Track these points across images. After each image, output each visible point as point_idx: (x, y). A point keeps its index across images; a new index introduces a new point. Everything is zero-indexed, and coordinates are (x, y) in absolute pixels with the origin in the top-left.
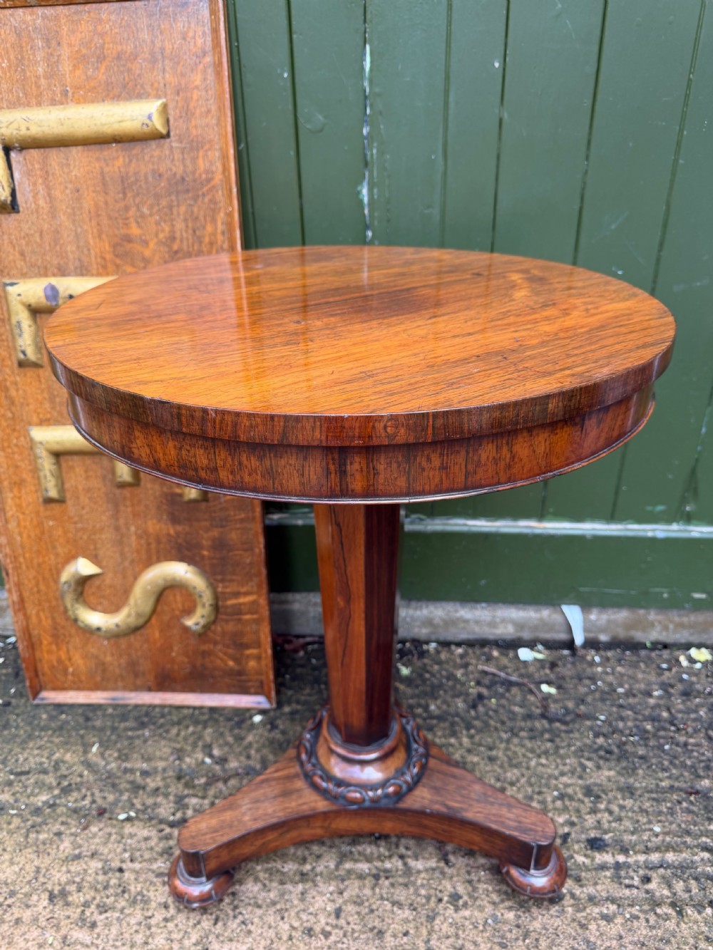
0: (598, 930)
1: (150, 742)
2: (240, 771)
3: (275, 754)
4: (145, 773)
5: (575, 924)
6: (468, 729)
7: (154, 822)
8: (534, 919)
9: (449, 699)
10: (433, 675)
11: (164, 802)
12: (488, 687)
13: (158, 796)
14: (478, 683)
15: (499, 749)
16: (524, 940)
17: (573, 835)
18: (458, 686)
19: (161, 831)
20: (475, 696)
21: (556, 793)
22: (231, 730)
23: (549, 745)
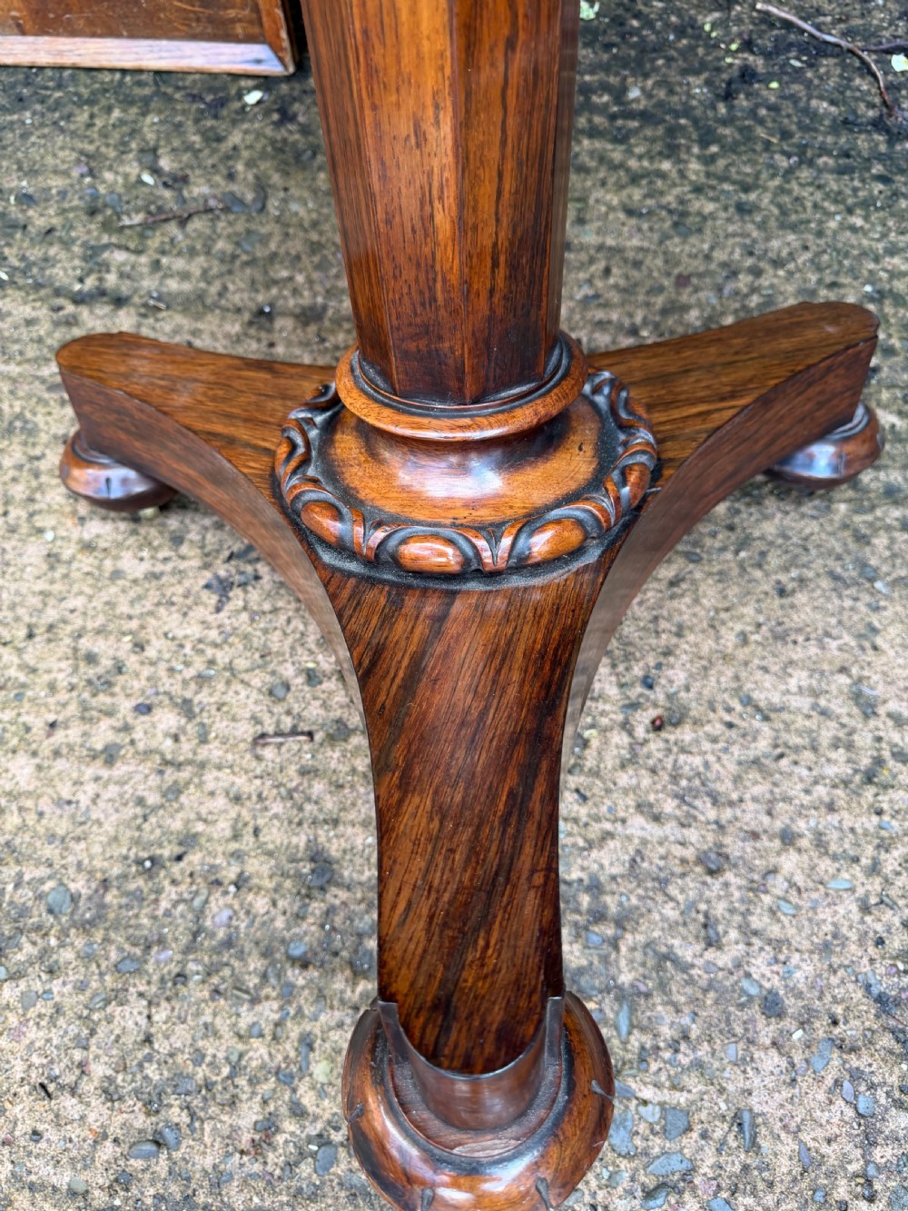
0: (889, 548)
1: (33, 139)
2: (212, 203)
3: (286, 174)
4: (26, 199)
5: (846, 534)
6: (704, 144)
7: (43, 292)
8: (766, 517)
9: (674, 77)
10: (649, 24)
11: (63, 255)
12: (767, 55)
13: (51, 244)
14: (748, 45)
15: (765, 189)
16: (737, 552)
17: (885, 373)
18: (701, 51)
19: (60, 308)
20: (735, 72)
21: (868, 288)
22: (197, 121)
23: (878, 187)
